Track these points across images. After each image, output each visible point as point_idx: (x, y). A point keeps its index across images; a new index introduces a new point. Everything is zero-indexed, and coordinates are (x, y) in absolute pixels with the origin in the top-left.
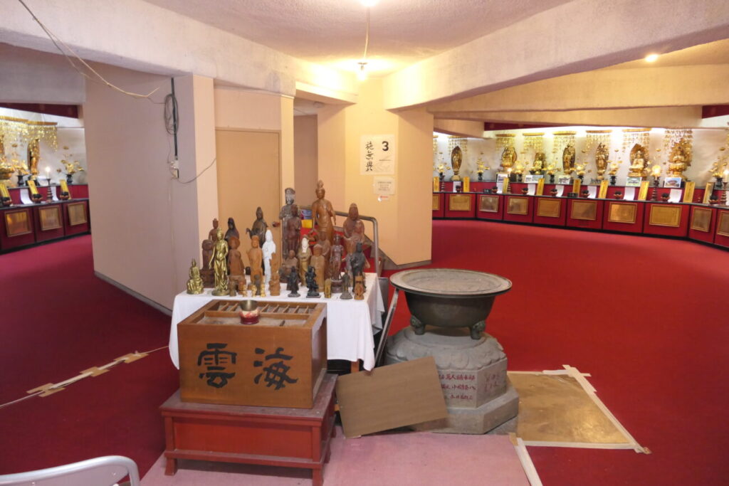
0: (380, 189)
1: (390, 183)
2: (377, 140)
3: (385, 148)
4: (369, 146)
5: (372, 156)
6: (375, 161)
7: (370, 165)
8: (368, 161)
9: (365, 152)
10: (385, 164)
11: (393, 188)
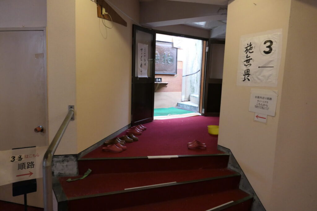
0: (256, 107)
1: (271, 99)
2: (259, 41)
3: (268, 50)
4: (249, 48)
5: (251, 62)
6: (253, 68)
7: (247, 73)
8: (245, 68)
9: (243, 56)
10: (266, 72)
11: (273, 107)
